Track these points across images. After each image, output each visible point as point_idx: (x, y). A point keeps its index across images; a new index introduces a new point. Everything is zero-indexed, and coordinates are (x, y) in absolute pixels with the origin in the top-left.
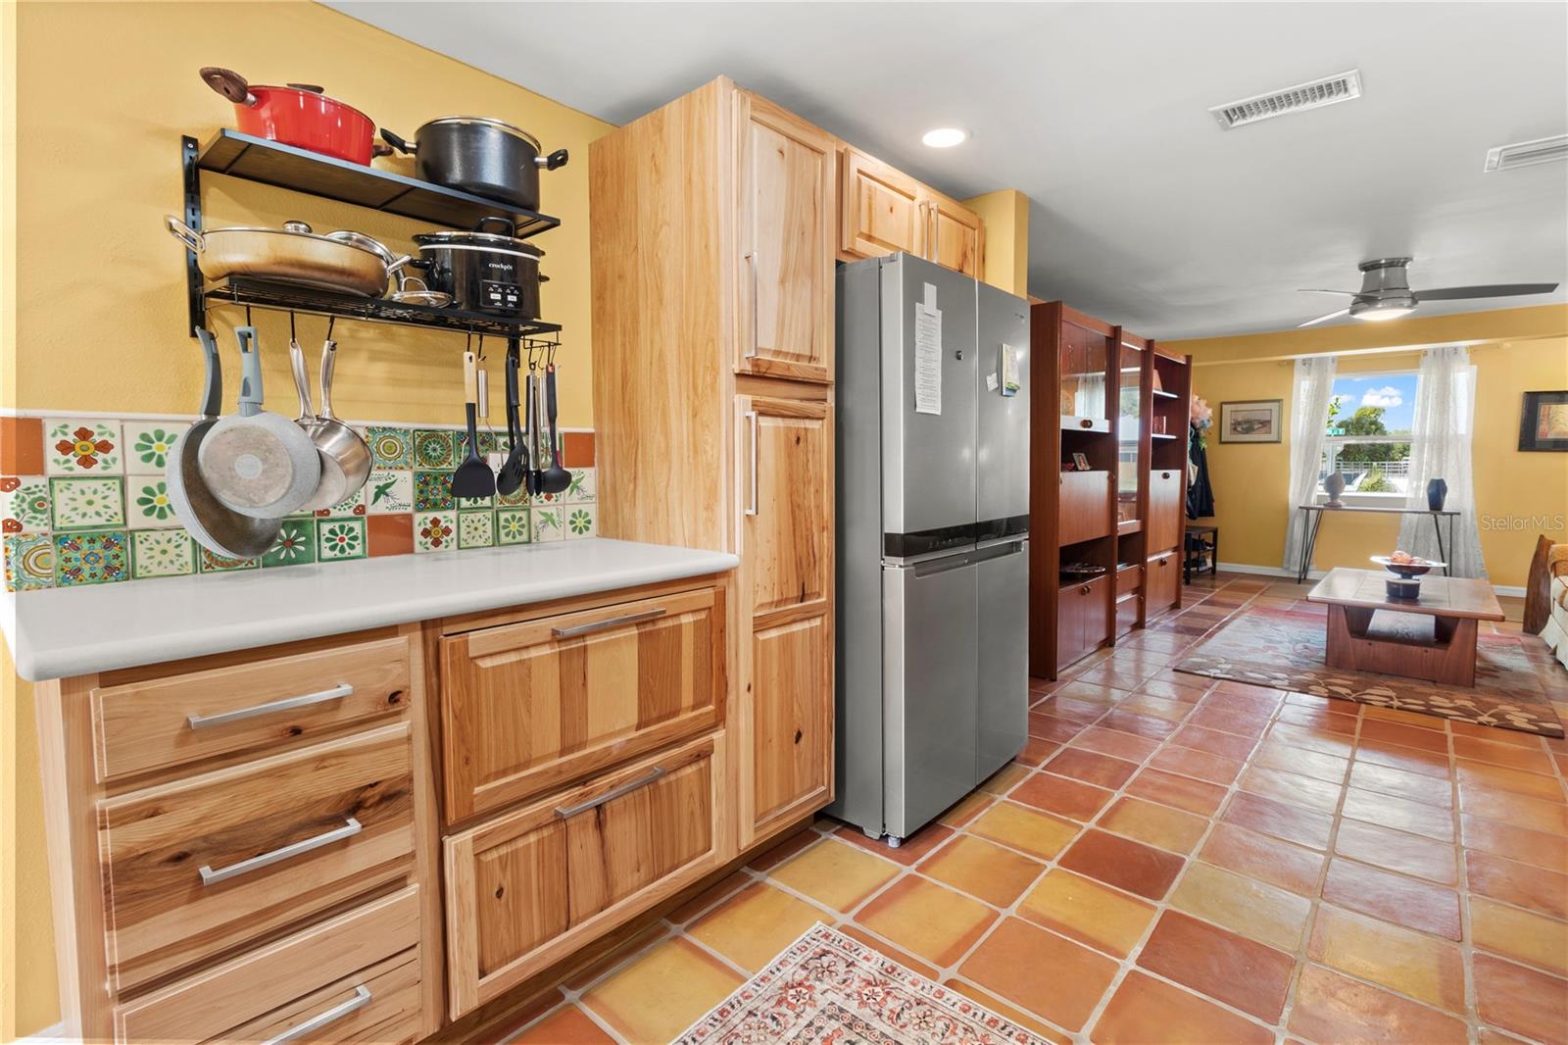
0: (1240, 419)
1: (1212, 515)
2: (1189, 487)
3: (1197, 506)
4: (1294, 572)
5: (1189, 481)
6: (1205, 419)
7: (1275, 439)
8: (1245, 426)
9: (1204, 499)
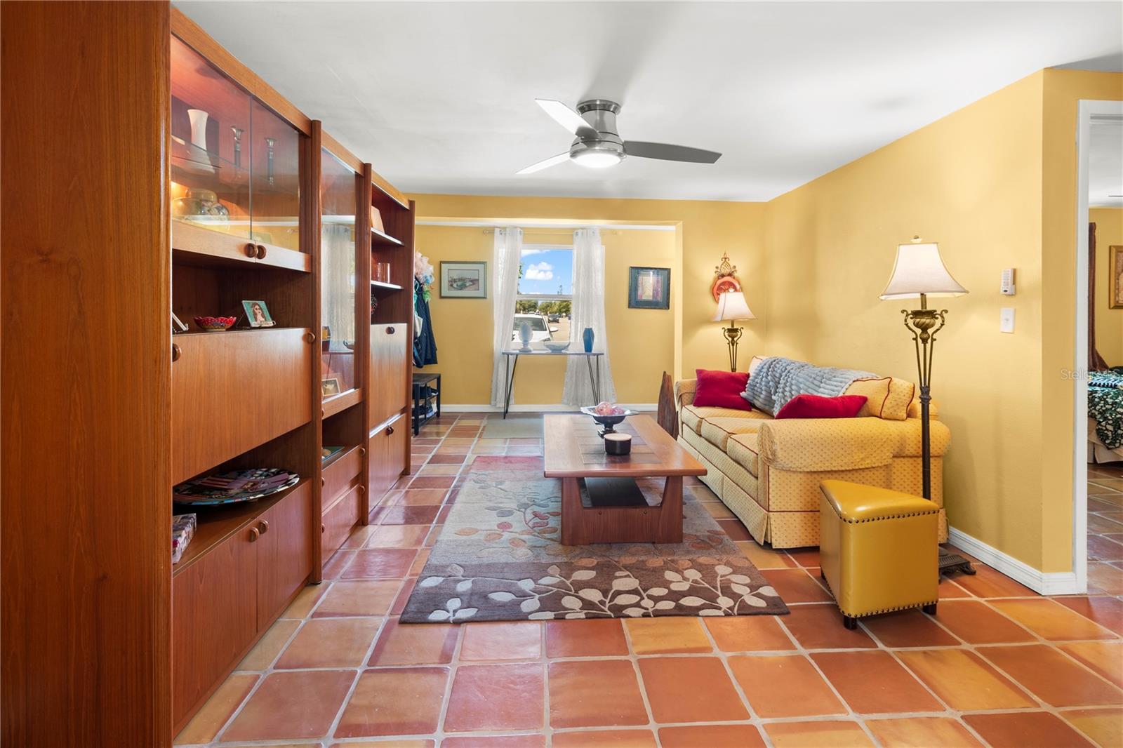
0: (455, 277)
1: (436, 362)
2: (415, 338)
3: (423, 356)
4: (500, 408)
5: (416, 333)
6: (428, 275)
7: (482, 295)
8: (459, 283)
9: (429, 348)
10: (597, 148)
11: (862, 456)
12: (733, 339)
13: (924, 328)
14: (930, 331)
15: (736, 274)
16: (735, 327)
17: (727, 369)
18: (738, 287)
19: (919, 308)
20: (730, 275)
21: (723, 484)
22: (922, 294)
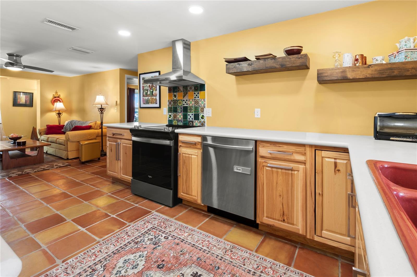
10: (15, 66)
11: (89, 137)
12: (59, 116)
13: (102, 111)
14: (103, 112)
15: (60, 97)
16: (60, 112)
17: (57, 124)
18: (61, 101)
19: (101, 107)
20: (58, 97)
21: (56, 151)
22: (101, 105)
